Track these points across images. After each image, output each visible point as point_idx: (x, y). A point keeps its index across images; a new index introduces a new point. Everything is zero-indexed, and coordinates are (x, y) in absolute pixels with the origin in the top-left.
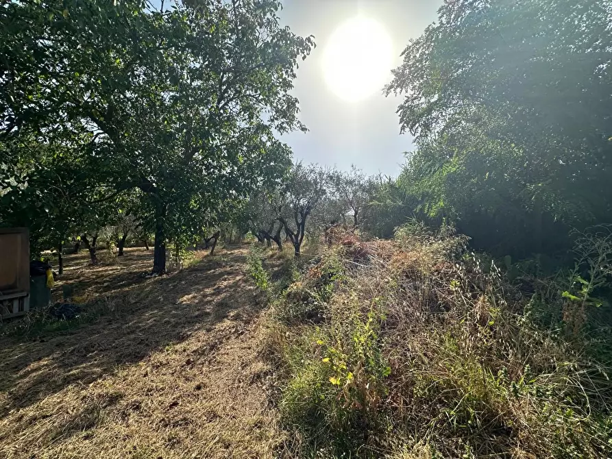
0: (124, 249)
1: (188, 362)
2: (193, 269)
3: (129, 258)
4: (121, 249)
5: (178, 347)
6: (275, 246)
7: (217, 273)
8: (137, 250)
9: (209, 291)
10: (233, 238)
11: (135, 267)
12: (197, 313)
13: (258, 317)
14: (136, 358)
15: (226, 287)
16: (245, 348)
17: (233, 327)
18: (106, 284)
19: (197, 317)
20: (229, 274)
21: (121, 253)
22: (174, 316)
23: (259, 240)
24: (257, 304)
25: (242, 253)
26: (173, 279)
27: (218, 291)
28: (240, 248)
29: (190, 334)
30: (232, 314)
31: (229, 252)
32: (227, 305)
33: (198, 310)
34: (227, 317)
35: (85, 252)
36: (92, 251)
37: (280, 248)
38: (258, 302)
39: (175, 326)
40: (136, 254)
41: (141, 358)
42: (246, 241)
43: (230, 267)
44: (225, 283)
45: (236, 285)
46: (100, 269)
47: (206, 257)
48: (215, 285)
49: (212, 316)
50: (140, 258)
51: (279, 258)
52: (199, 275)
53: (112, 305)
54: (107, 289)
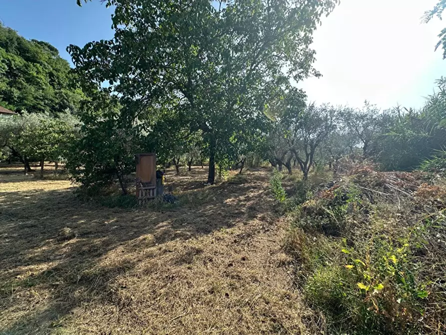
0: (192, 167)
1: (235, 241)
2: (230, 183)
3: (194, 173)
4: (190, 167)
5: (228, 230)
6: (285, 170)
7: (246, 186)
8: (197, 168)
9: (242, 198)
10: (254, 163)
11: (198, 178)
12: (236, 211)
13: (278, 221)
14: (207, 232)
15: (253, 197)
16: (271, 241)
17: (261, 225)
18: (185, 186)
19: (236, 213)
20: (254, 188)
21: (190, 169)
22: (223, 211)
23: (273, 165)
24: (276, 212)
25: (260, 174)
26: (220, 188)
27: (248, 199)
28: (259, 170)
29: (234, 224)
30: (259, 216)
31: (251, 173)
32: (255, 209)
33: (237, 209)
34: (256, 217)
35: (173, 168)
36: (177, 167)
37: (290, 173)
38: (277, 211)
39: (225, 217)
40: (197, 170)
41: (209, 232)
42: (262, 166)
43: (254, 183)
44: (252, 194)
45: (260, 196)
46: (181, 178)
47: (237, 175)
48: (245, 194)
49: (246, 215)
50: (199, 173)
51: (290, 180)
52: (235, 186)
53: (190, 199)
54: (186, 189)
